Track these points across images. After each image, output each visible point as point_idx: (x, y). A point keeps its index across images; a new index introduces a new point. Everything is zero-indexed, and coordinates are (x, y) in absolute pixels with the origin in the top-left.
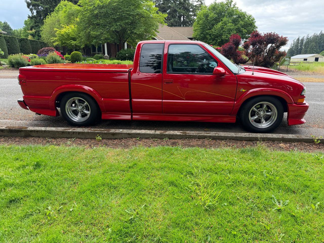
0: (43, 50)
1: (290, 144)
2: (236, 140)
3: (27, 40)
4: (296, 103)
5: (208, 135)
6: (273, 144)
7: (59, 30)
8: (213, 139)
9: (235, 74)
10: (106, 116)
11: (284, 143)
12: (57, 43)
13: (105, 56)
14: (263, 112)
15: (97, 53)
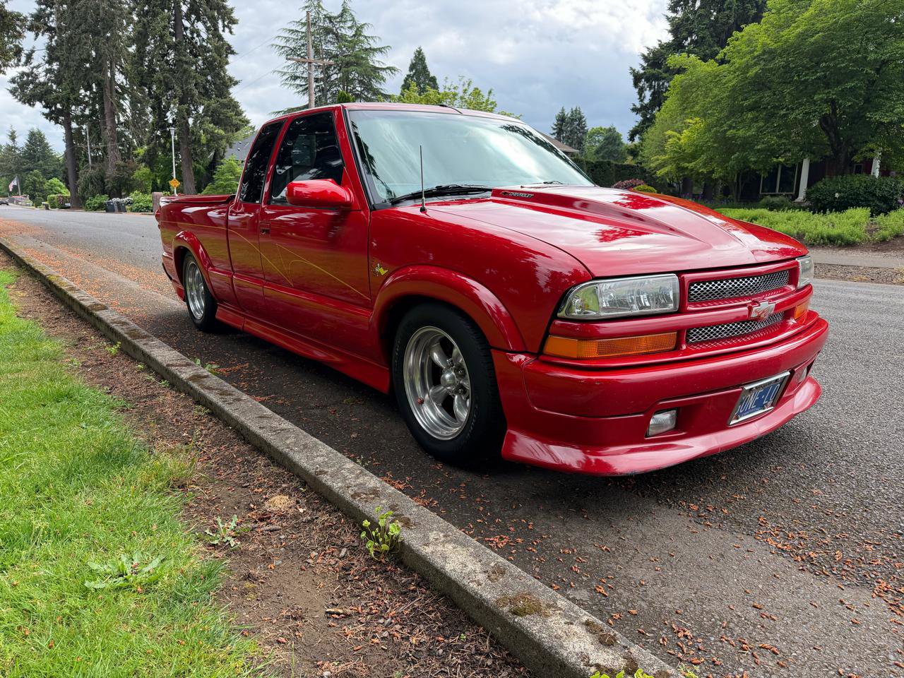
1: (313, 510)
2: (242, 434)
3: (609, 165)
4: (538, 353)
5: (213, 397)
6: (271, 487)
7: (678, 135)
8: (212, 414)
9: (373, 208)
10: (221, 314)
11: (303, 501)
12: (667, 170)
13: (796, 200)
14: (453, 373)
15: (777, 192)
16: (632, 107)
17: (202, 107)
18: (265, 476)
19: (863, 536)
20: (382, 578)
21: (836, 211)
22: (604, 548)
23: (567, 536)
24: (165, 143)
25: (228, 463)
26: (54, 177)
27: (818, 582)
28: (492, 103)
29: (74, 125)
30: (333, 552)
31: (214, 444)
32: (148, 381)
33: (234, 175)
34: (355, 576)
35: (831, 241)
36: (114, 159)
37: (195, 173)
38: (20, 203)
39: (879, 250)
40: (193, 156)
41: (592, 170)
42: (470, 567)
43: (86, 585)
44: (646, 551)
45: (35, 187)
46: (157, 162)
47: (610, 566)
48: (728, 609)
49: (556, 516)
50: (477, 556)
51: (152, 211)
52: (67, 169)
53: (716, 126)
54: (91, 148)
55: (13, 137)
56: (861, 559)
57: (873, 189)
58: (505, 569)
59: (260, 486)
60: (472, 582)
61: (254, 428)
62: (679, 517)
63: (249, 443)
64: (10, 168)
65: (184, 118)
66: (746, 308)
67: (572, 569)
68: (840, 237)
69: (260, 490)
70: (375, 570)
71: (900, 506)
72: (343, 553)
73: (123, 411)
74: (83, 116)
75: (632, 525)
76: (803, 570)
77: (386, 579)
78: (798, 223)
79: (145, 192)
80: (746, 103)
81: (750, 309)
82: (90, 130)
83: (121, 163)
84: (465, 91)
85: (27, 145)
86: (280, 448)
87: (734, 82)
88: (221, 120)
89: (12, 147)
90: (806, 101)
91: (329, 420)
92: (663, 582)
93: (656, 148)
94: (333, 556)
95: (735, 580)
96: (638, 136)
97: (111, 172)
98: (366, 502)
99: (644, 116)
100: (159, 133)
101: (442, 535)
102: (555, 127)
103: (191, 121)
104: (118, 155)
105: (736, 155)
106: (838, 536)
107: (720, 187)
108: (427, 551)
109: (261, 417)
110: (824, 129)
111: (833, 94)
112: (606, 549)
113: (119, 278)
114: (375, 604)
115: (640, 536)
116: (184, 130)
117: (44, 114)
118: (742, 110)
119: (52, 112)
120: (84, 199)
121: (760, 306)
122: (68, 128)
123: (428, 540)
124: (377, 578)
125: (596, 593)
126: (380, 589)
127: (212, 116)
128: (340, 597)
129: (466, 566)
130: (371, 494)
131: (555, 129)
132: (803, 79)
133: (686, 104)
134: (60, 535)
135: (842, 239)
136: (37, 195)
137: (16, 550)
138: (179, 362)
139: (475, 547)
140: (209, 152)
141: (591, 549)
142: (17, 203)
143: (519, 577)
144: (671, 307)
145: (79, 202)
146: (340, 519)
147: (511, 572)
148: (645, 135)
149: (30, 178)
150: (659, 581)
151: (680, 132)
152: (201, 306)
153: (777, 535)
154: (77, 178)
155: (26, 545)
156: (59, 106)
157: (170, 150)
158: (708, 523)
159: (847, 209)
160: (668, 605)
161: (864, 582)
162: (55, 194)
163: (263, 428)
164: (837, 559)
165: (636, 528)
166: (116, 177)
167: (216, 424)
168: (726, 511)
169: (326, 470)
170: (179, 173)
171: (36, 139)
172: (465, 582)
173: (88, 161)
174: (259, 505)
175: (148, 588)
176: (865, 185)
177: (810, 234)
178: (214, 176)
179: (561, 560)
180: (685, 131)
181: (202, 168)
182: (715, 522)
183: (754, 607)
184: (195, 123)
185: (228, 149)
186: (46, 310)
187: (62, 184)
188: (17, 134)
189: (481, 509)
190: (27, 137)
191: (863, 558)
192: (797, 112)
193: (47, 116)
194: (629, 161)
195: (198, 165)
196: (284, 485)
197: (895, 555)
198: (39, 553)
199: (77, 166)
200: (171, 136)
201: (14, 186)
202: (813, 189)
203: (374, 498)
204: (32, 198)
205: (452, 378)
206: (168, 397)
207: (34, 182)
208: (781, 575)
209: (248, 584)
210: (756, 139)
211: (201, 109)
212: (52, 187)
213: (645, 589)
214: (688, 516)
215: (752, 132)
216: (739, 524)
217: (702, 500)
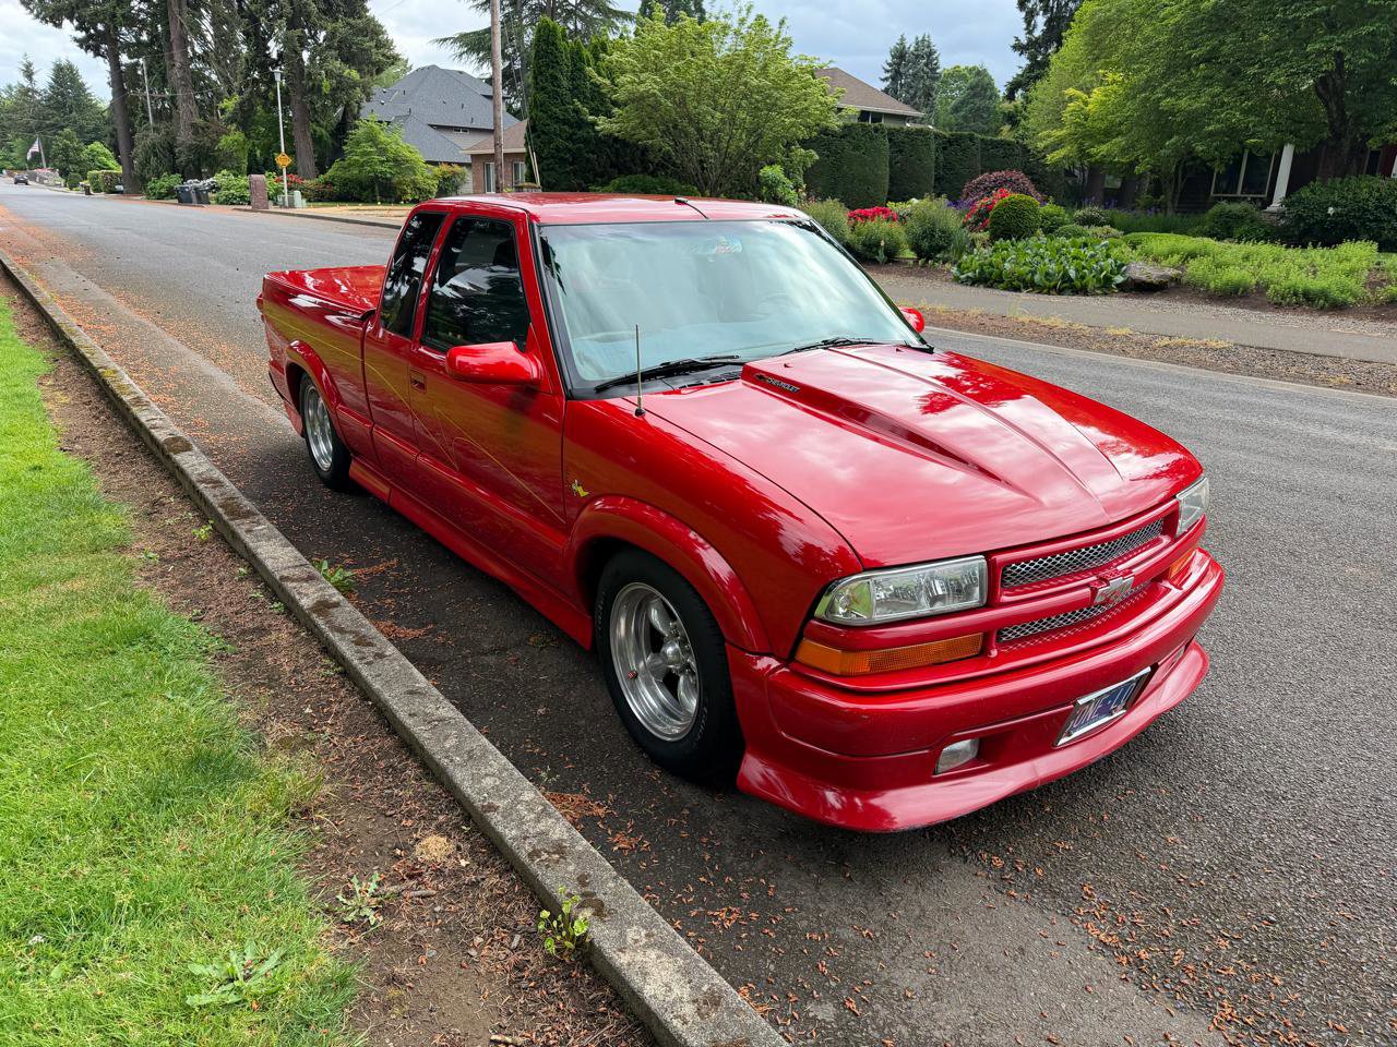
0: (980, 183)
1: (479, 865)
2: (386, 719)
3: (971, 140)
4: (788, 659)
5: (346, 648)
6: (424, 818)
7: (1085, 96)
8: (344, 674)
9: (570, 397)
10: (356, 470)
11: (465, 846)
12: (1063, 153)
13: (1269, 209)
14: (677, 646)
15: (1239, 194)
16: (1013, 42)
17: (323, 33)
18: (415, 798)
19: (1220, 923)
20: (564, 987)
21: (1323, 246)
22: (864, 933)
23: (819, 911)
24: (266, 91)
25: (365, 768)
26: (96, 139)
27: (1142, 1000)
28: (783, 41)
29: (124, 59)
30: (502, 939)
31: (348, 733)
32: (256, 600)
33: (376, 146)
34: (530, 981)
35: (1308, 299)
36: (187, 113)
37: (314, 140)
38: (45, 181)
39: (1383, 318)
40: (311, 114)
41: (945, 148)
42: (677, 991)
43: (188, 1002)
44: (920, 938)
45: (68, 156)
46: (255, 123)
47: (870, 963)
48: (1014, 1042)
49: (808, 873)
50: (685, 972)
51: (249, 204)
52: (115, 130)
53: (1144, 90)
54: (152, 98)
55: (29, 74)
56: (1208, 964)
57: (1390, 201)
58: (720, 997)
59: (409, 815)
60: (676, 1017)
61: (402, 715)
62: (974, 878)
63: (395, 733)
64: (27, 123)
65: (296, 52)
66: (1088, 590)
67: (817, 967)
68: (1324, 294)
69: (410, 823)
70: (556, 973)
71: (1284, 869)
72: (515, 944)
73: (221, 658)
74: (139, 43)
75: (909, 891)
76: (1126, 979)
77: (570, 988)
78: (1260, 266)
79: (237, 172)
80: (1195, 54)
81: (1094, 592)
82: (150, 67)
83: (200, 121)
84: (742, 22)
85: (51, 87)
86: (437, 757)
87: (1179, 16)
88: (354, 55)
89: (29, 90)
90: (1294, 54)
91: (507, 678)
92: (935, 993)
93: (1048, 115)
94: (502, 945)
95: (1032, 994)
96: (1020, 91)
97: (184, 137)
98: (548, 866)
99: (1032, 58)
100: (256, 75)
101: (643, 933)
102: (888, 68)
103: (306, 55)
104: (194, 108)
105: (1173, 140)
106: (1185, 923)
107: (1146, 185)
108: (622, 960)
109: (411, 693)
110: (1320, 95)
111: (1338, 45)
112: (868, 934)
113: (208, 368)
114: (553, 1029)
115: (917, 912)
116: (297, 72)
117: (76, 40)
118: (1190, 64)
119: (90, 37)
120: (144, 180)
121: (1108, 585)
122: (116, 64)
123: (625, 942)
124: (557, 986)
125: (845, 1009)
126: (561, 1005)
127: (339, 48)
128: (509, 1014)
129: (671, 990)
130: (554, 853)
131: (887, 71)
132: (1290, 17)
133: (1098, 51)
134: (149, 911)
135: (1326, 298)
136: (71, 171)
137: (96, 935)
138: (297, 572)
139: (686, 957)
140: (336, 107)
141: (847, 934)
142: (41, 182)
143: (738, 1011)
144: (974, 602)
145: (136, 184)
146: (513, 885)
147: (727, 1003)
148: (1033, 93)
149: (59, 142)
150: (930, 993)
151: (1089, 93)
152: (328, 449)
153: (1103, 917)
154: (132, 146)
155: (108, 926)
156: (100, 27)
157: (276, 104)
158: (1013, 893)
159: (1341, 242)
160: (937, 1033)
161: (1205, 1004)
162: (101, 168)
163: (415, 715)
164: (1176, 963)
165: (915, 897)
166: (192, 145)
167: (351, 693)
168: (1040, 872)
169: (497, 803)
170: (289, 139)
171: (65, 76)
172: (668, 1017)
173: (148, 119)
174: (409, 849)
175: (265, 1002)
176: (1377, 194)
177: (1278, 287)
178: (344, 148)
179: (805, 951)
180: (1095, 90)
181: (324, 132)
182: (1023, 890)
183: (1049, 1040)
184: (312, 59)
185: (364, 104)
186: (102, 436)
187: (107, 151)
188: (35, 68)
189: (707, 857)
190: (51, 73)
191: (1211, 963)
192: (1277, 71)
193: (82, 43)
194: (1006, 133)
195: (318, 129)
196: (441, 818)
197: (1255, 960)
198: (125, 939)
199: (131, 125)
200: (276, 82)
201: (33, 154)
202: (1293, 199)
203: (558, 861)
204: (64, 173)
205: (676, 653)
206: (283, 634)
207: (66, 149)
208: (1095, 987)
209: (393, 992)
210: (1207, 113)
211: (322, 35)
212: (94, 156)
213: (909, 1004)
214: (987, 877)
215: (1201, 103)
216: (1055, 894)
217: (1011, 849)
